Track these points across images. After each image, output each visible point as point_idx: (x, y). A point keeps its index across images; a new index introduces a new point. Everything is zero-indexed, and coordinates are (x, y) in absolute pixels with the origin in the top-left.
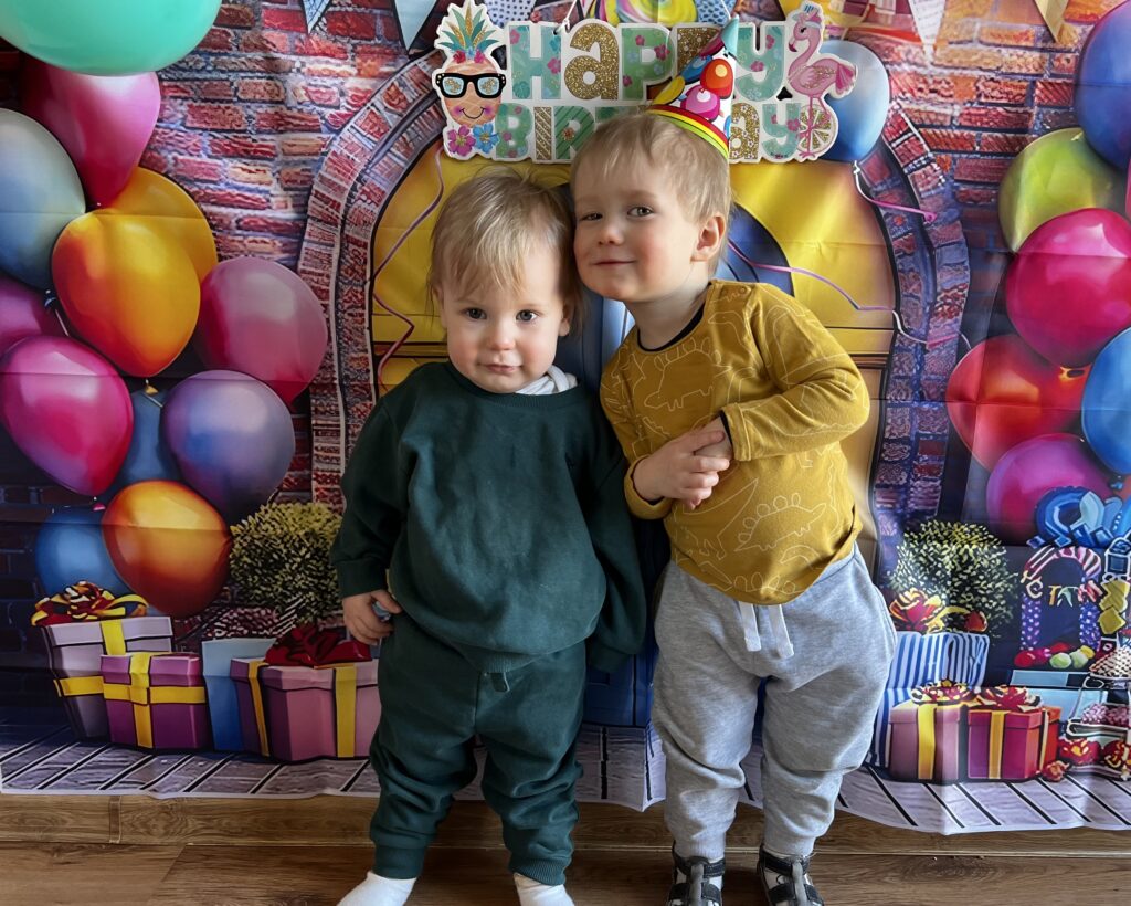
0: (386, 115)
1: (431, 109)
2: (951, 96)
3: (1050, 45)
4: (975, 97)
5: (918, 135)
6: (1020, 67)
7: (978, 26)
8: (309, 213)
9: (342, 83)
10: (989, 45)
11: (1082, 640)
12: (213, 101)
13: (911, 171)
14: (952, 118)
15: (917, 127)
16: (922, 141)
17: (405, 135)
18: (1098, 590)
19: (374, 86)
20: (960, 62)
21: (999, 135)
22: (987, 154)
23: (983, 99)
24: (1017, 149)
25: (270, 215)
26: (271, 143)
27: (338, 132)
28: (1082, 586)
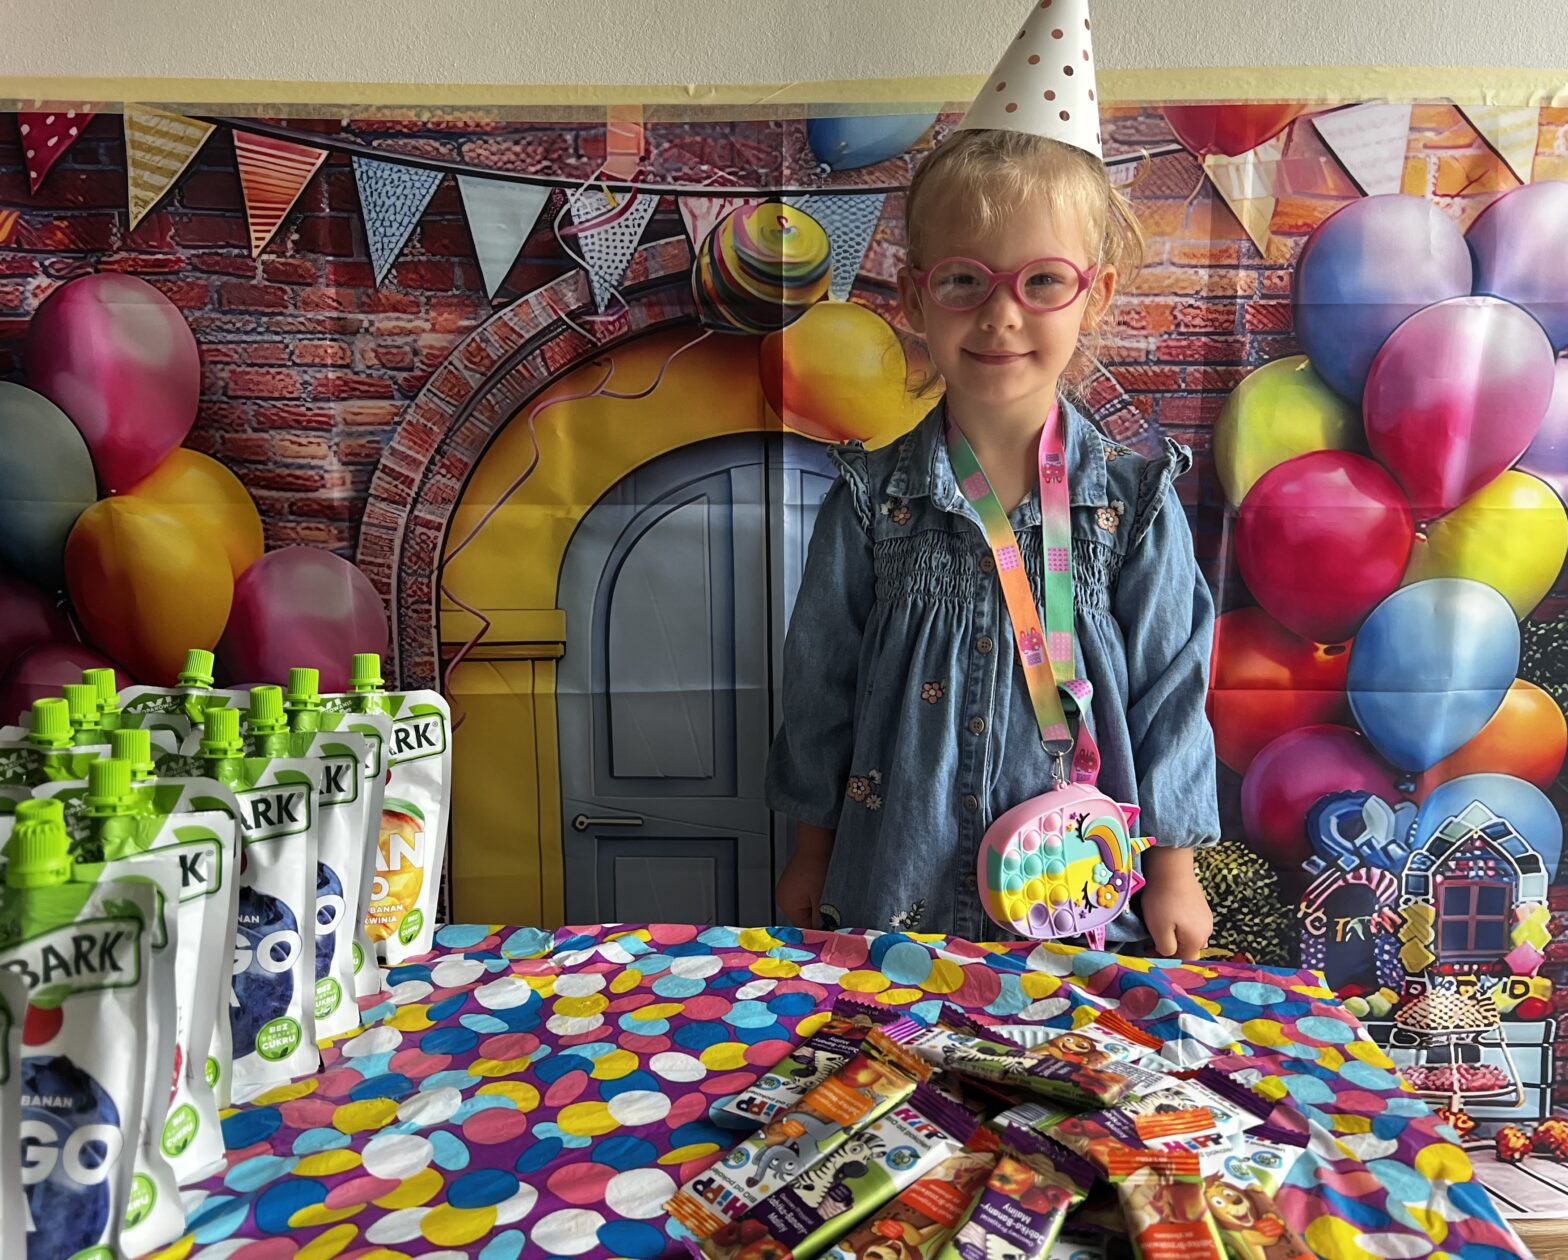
0: (467, 374)
1: (520, 367)
2: (1143, 328)
3: (1256, 261)
4: (1173, 327)
5: (1108, 375)
6: (1224, 289)
7: (1167, 247)
8: (372, 491)
9: (415, 341)
10: (1183, 266)
11: (1381, 981)
12: (261, 366)
13: (1106, 416)
14: (1148, 353)
15: (1106, 367)
16: (1114, 381)
17: (489, 396)
18: (1395, 917)
19: (451, 342)
20: (1151, 288)
21: (1208, 369)
22: (1196, 392)
23: (1183, 329)
24: (1231, 384)
25: (324, 497)
26: (332, 412)
27: (413, 398)
28: (1375, 915)
